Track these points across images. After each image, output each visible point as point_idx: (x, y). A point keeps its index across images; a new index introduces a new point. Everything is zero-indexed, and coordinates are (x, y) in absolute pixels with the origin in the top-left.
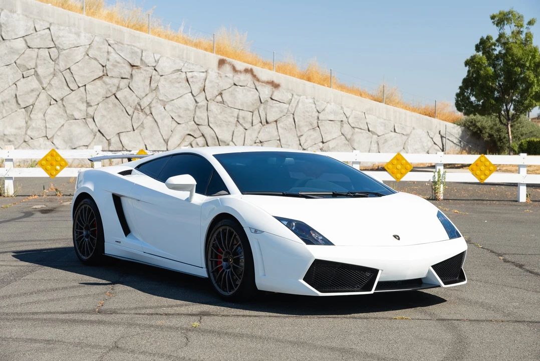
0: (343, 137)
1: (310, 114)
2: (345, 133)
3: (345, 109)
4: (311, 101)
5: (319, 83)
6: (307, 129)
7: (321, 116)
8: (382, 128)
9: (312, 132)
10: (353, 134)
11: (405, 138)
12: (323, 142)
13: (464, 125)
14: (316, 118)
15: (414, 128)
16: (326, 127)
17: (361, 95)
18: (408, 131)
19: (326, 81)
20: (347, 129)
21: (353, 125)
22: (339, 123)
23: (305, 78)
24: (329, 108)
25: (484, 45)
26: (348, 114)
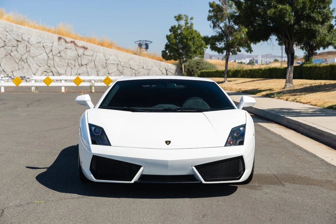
0: (118, 71)
1: (102, 61)
2: (119, 69)
3: (119, 58)
4: (103, 55)
5: (107, 47)
6: (101, 68)
7: (108, 62)
8: (137, 67)
9: (103, 69)
10: (123, 70)
11: (148, 71)
12: (109, 74)
13: (177, 65)
14: (105, 63)
15: (152, 67)
16: (110, 67)
17: (127, 52)
18: (150, 68)
19: (110, 46)
20: (120, 68)
21: (123, 66)
22: (116, 65)
23: (100, 45)
24: (111, 58)
25: (173, 29)
26: (120, 61)
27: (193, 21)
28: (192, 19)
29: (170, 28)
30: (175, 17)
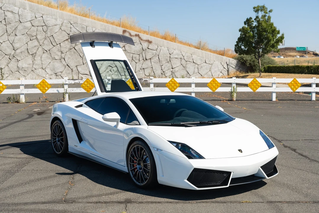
0: (182, 65)
1: (166, 55)
2: (183, 64)
3: (182, 52)
4: (167, 49)
5: (170, 41)
6: (165, 62)
7: (172, 56)
8: (200, 61)
9: (167, 64)
10: (186, 64)
11: (210, 65)
12: (172, 68)
13: (238, 59)
14: (169, 57)
15: (214, 61)
16: (174, 61)
17: (190, 46)
18: (212, 63)
19: (174, 39)
20: (183, 62)
21: (186, 60)
22: (180, 59)
23: (164, 38)
24: (175, 52)
25: (248, 21)
26: (184, 55)
27: (271, 14)
28: (270, 11)
29: (245, 20)
30: (254, 8)
